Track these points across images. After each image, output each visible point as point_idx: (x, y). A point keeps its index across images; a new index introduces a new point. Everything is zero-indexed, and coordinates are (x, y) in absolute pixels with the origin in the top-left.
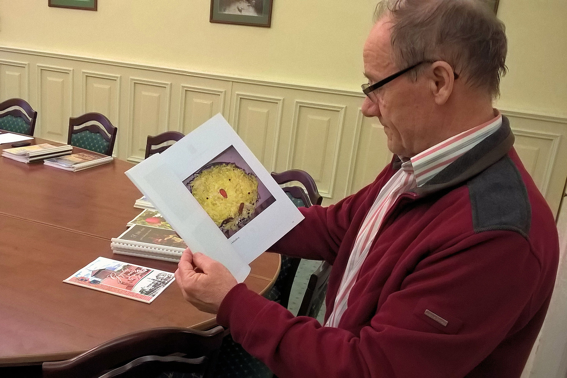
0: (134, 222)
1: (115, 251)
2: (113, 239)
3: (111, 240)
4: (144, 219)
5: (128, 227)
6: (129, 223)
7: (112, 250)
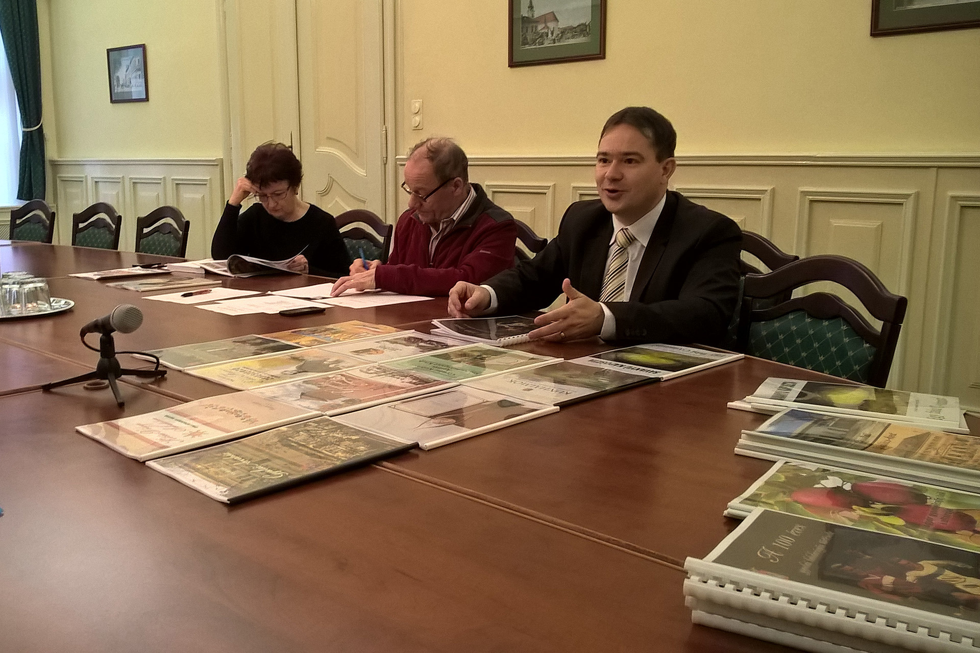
0: (753, 500)
1: (699, 615)
2: (691, 562)
3: (682, 565)
4: (785, 493)
5: (735, 521)
6: (735, 502)
7: (688, 611)
